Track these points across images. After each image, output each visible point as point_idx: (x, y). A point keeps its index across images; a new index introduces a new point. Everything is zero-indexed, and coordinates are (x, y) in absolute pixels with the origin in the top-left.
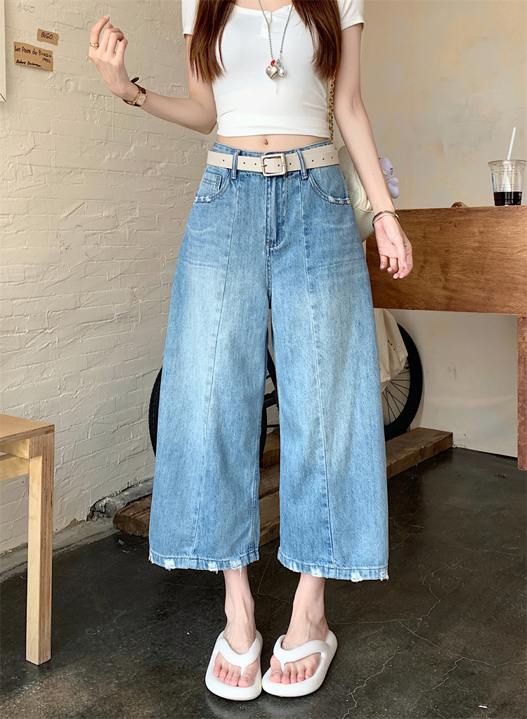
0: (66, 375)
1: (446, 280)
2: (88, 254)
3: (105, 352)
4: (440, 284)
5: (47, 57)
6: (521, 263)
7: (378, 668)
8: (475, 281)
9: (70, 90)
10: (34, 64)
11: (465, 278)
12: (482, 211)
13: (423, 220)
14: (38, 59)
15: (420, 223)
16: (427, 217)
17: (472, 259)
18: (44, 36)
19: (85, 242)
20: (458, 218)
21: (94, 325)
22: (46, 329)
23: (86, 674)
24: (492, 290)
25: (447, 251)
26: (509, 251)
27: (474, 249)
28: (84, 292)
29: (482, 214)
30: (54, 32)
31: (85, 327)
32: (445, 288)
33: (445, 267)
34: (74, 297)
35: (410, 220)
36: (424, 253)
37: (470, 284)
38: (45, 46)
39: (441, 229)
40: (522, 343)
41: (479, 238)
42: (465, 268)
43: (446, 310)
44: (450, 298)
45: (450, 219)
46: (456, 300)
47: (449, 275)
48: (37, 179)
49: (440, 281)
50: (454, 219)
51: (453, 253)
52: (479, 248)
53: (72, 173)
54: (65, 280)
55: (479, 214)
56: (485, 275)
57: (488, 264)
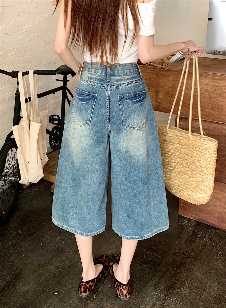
1: (157, 98)
4: (155, 100)
6: (188, 95)
8: (168, 100)
11: (164, 98)
13: (149, 71)
15: (148, 73)
16: (151, 70)
17: (168, 91)
20: (164, 73)
25: (158, 86)
27: (169, 87)
29: (175, 73)
32: (156, 101)
33: (157, 93)
37: (166, 101)
39: (156, 76)
41: (172, 83)
42: (165, 94)
43: (156, 111)
44: (158, 106)
45: (161, 73)
47: (158, 96)
49: (155, 98)
50: (163, 73)
51: (161, 87)
52: (172, 87)
55: (173, 72)
56: (173, 98)
57: (175, 94)
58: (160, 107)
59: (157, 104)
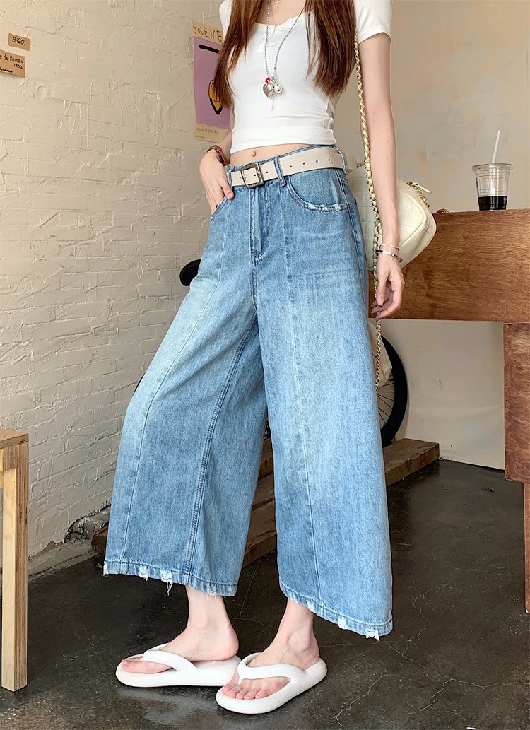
0: (42, 388)
1: (430, 287)
2: (63, 265)
3: (82, 366)
4: (424, 292)
5: (19, 62)
6: (506, 269)
7: (364, 690)
8: (460, 289)
9: (43, 97)
10: (5, 70)
11: (448, 285)
12: (465, 216)
14: (9, 65)
17: (456, 266)
18: (16, 40)
19: (60, 253)
20: (442, 224)
21: (70, 338)
22: (20, 342)
23: (63, 700)
24: (477, 297)
25: (430, 258)
26: (494, 256)
27: (457, 255)
28: (59, 304)
29: (467, 219)
30: (25, 36)
31: (61, 341)
32: (428, 296)
33: (427, 274)
34: (49, 309)
37: (455, 291)
38: (16, 51)
40: (508, 350)
41: (463, 244)
42: (449, 274)
43: (430, 319)
44: (434, 306)
47: (433, 282)
48: (11, 188)
49: (423, 288)
51: (436, 260)
52: (463, 254)
53: (46, 182)
54: (39, 292)
55: (463, 219)
56: (470, 282)
57: (473, 271)
58: (440, 307)
59: (431, 301)
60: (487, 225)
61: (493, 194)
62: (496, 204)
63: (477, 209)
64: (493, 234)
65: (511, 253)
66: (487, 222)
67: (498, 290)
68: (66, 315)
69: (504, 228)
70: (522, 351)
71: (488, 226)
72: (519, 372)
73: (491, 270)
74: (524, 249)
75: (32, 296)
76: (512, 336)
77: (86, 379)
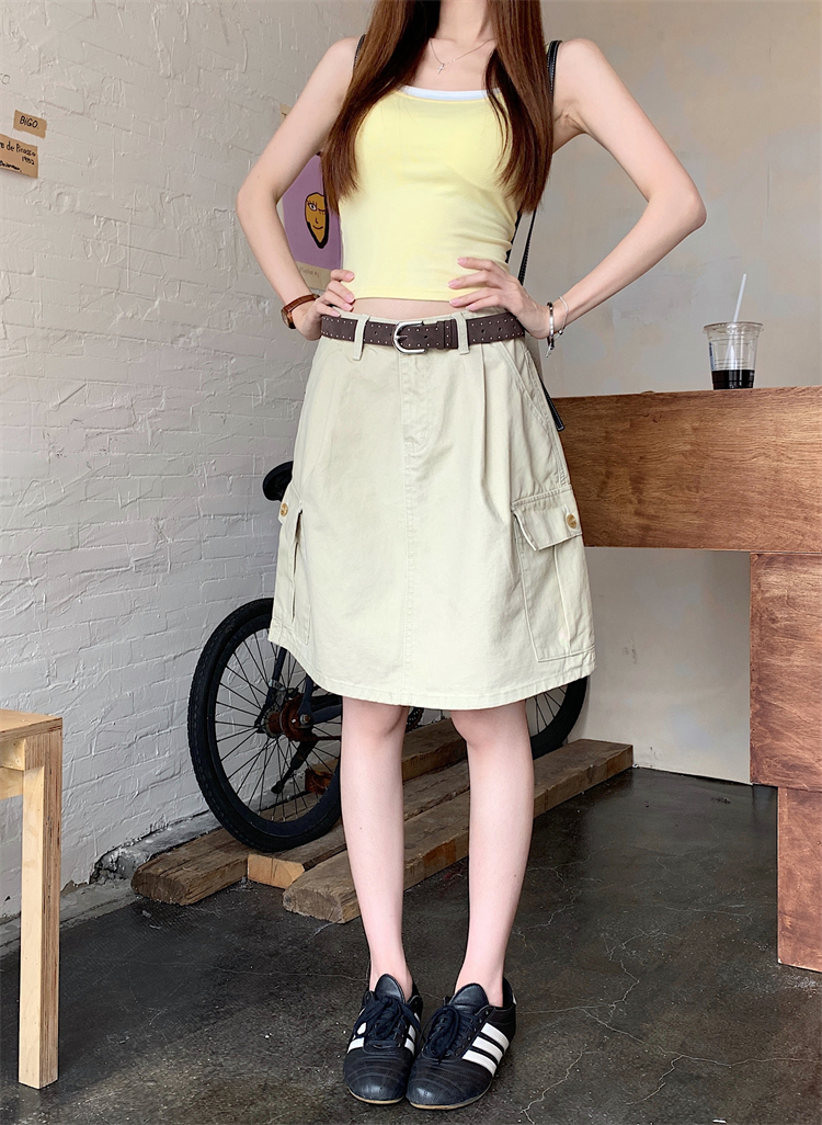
0: (58, 655)
1: (640, 501)
2: (91, 464)
3: (117, 620)
4: (631, 508)
5: (29, 155)
6: (756, 475)
8: (685, 503)
9: (64, 209)
10: (9, 166)
11: (669, 498)
12: (696, 397)
13: (604, 412)
14: (15, 158)
15: (600, 417)
16: (610, 408)
17: (682, 469)
18: (25, 121)
19: (86, 446)
20: (659, 409)
21: (100, 575)
22: (27, 580)
23: (116, 1099)
24: (712, 515)
25: (641, 458)
26: (738, 456)
27: (683, 454)
28: (84, 524)
29: (697, 402)
30: (39, 117)
31: (86, 579)
32: (638, 513)
33: (638, 482)
34: (70, 530)
35: (585, 412)
36: (607, 461)
37: (677, 506)
38: (25, 137)
39: (631, 426)
40: (757, 592)
41: (693, 438)
42: (671, 482)
43: (640, 546)
44: (647, 529)
45: (645, 411)
46: (656, 530)
47: (645, 494)
48: (14, 346)
49: (631, 502)
50: (653, 410)
51: (651, 460)
52: (692, 453)
53: (67, 338)
54: (56, 504)
55: (692, 402)
56: (701, 492)
57: (706, 477)
59: (643, 521)
60: (728, 410)
61: (733, 366)
62: (738, 381)
63: (710, 387)
64: (735, 423)
65: (762, 451)
66: (727, 406)
67: (743, 504)
68: (95, 540)
69: (753, 415)
70: (777, 592)
71: (729, 412)
72: (773, 626)
73: (734, 477)
74: (781, 446)
75: (45, 511)
76: (762, 571)
77: (123, 641)
